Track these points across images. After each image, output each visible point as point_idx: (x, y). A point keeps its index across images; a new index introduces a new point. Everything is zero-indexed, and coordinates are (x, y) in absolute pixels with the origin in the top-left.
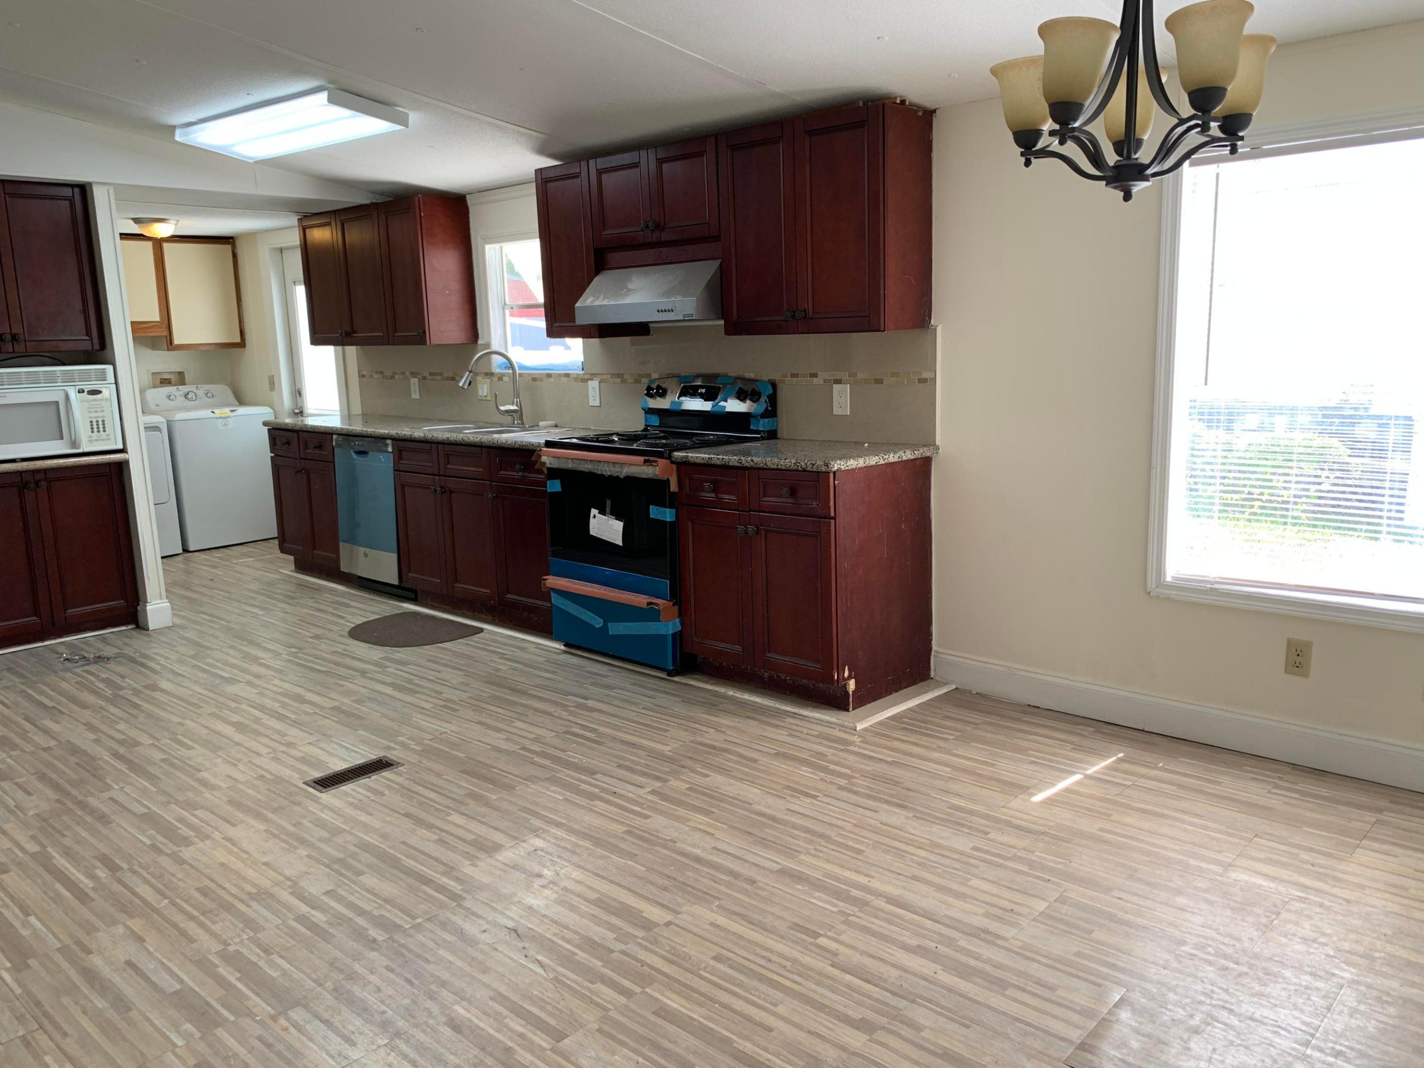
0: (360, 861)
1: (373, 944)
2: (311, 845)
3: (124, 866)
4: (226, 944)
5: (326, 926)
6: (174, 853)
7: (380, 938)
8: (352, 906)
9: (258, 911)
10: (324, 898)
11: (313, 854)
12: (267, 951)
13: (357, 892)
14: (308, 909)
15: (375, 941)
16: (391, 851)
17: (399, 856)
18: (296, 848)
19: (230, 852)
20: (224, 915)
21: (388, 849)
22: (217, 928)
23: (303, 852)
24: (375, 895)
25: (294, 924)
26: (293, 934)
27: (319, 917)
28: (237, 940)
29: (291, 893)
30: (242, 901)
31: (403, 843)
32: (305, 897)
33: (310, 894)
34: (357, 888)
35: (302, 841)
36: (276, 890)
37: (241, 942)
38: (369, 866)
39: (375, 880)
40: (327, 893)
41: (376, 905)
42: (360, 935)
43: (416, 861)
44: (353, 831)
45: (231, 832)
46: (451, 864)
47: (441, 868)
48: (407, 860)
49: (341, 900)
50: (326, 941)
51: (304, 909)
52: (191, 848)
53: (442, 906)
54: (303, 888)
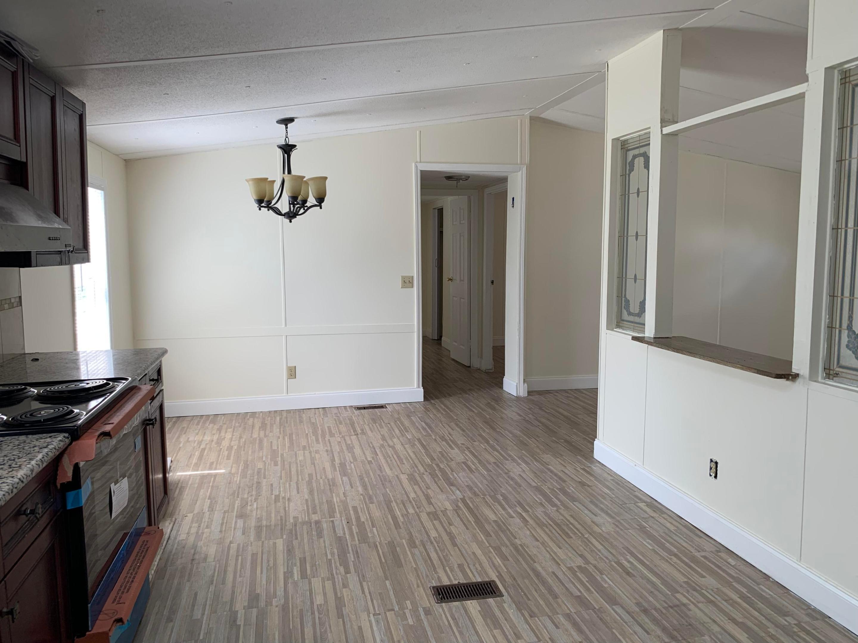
0: (493, 527)
1: (503, 495)
2: (513, 544)
3: (613, 563)
4: (557, 511)
5: (518, 505)
6: (588, 564)
7: (499, 496)
8: (504, 509)
9: (544, 519)
10: (514, 515)
11: (513, 538)
12: (541, 504)
13: (500, 514)
14: (522, 513)
15: (501, 495)
16: (476, 527)
17: (473, 524)
18: (521, 545)
19: (555, 553)
20: (559, 522)
21: (477, 528)
22: (561, 517)
23: (518, 542)
24: (493, 511)
25: (530, 510)
26: (531, 507)
27: (519, 509)
28: (553, 511)
29: (528, 522)
30: (550, 525)
31: (467, 529)
32: (522, 518)
33: (520, 519)
34: (499, 516)
35: (516, 549)
36: (534, 525)
37: (551, 510)
38: (490, 523)
39: (490, 516)
40: (513, 517)
41: (495, 507)
42: (505, 498)
43: (468, 519)
44: (488, 545)
45: (555, 568)
46: (455, 512)
47: (460, 512)
48: (471, 520)
49: (508, 514)
50: (519, 501)
51: (524, 514)
52: (579, 564)
53: (470, 498)
54: (522, 523)
